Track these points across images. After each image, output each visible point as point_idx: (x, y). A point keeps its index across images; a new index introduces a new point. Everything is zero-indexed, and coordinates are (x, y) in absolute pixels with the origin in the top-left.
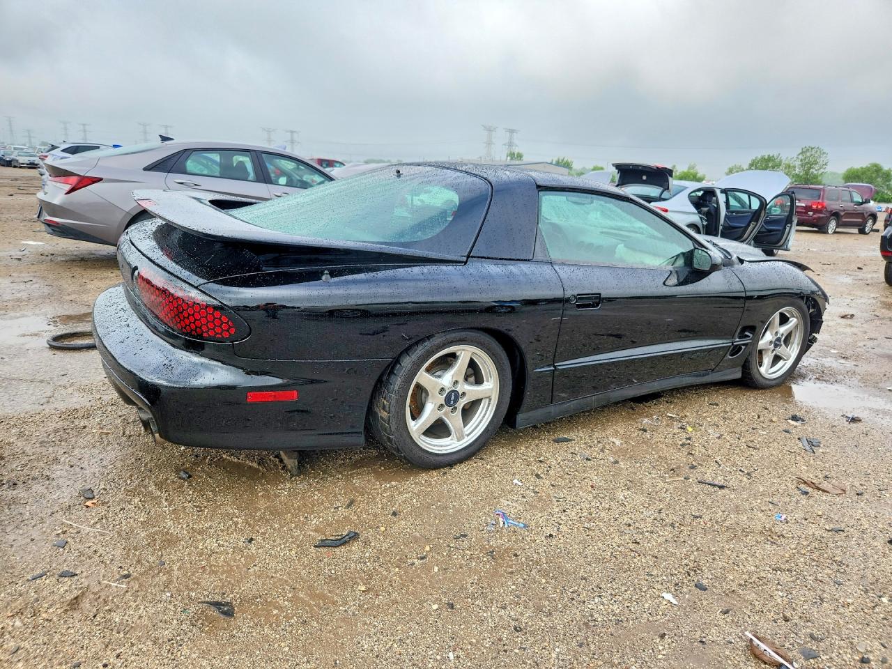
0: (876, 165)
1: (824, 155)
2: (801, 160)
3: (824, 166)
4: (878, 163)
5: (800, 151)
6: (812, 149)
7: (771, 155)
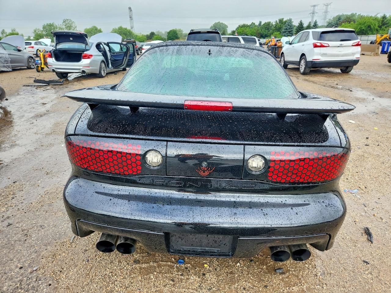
0: (95, 27)
1: (74, 23)
2: (65, 25)
3: (76, 28)
4: (95, 26)
5: (63, 21)
6: (68, 20)
7: (51, 23)
